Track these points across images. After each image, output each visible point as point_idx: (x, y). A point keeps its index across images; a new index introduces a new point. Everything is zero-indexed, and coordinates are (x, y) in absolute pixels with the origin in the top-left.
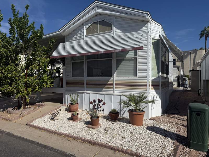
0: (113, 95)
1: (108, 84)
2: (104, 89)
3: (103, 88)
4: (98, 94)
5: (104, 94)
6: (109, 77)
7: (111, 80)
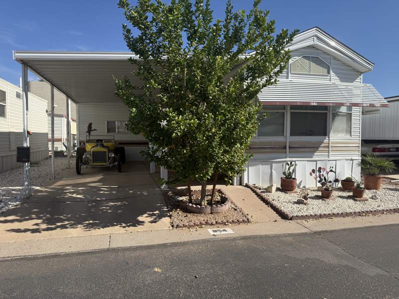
0: (329, 161)
1: (321, 146)
2: (315, 154)
3: (315, 152)
4: (308, 161)
5: (316, 161)
6: (323, 137)
7: (326, 141)
